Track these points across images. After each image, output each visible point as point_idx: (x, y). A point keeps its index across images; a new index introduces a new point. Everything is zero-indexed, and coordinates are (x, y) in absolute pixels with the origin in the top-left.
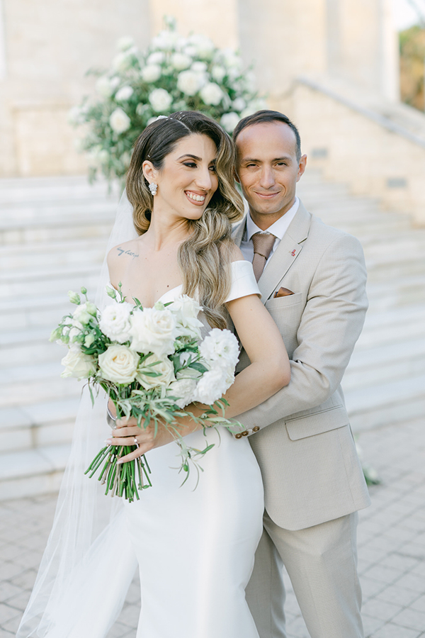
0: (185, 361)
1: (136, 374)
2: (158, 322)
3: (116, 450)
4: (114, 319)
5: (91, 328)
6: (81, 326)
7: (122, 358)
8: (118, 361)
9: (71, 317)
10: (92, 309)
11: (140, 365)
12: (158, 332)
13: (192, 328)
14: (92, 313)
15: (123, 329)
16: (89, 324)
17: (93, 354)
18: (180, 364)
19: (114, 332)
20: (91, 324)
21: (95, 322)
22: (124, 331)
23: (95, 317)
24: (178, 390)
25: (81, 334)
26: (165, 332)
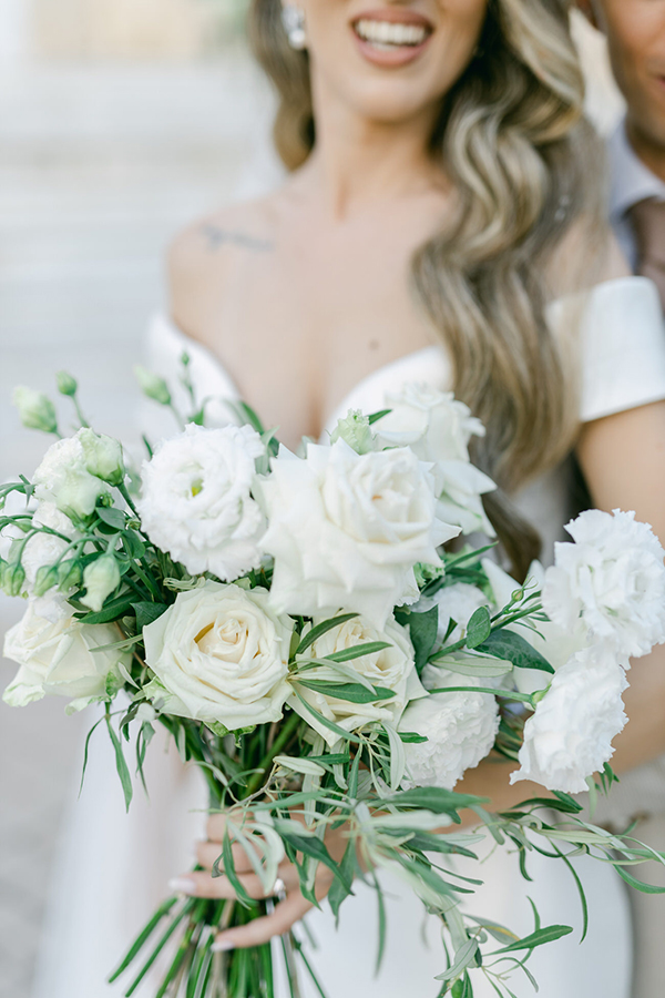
0: (452, 625)
1: (287, 689)
2: (376, 497)
3: (208, 910)
4: (197, 488)
5: (107, 529)
6: (65, 526)
7: (230, 633)
8: (216, 643)
9: (26, 488)
10: (106, 459)
11: (299, 657)
12: (378, 539)
13: (463, 500)
14: (107, 473)
15: (233, 527)
16: (95, 516)
17: (117, 619)
18: (435, 634)
19: (198, 542)
20: (104, 515)
21: (119, 503)
22: (236, 534)
23: (120, 486)
24: (445, 734)
25: (71, 555)
26: (406, 537)
